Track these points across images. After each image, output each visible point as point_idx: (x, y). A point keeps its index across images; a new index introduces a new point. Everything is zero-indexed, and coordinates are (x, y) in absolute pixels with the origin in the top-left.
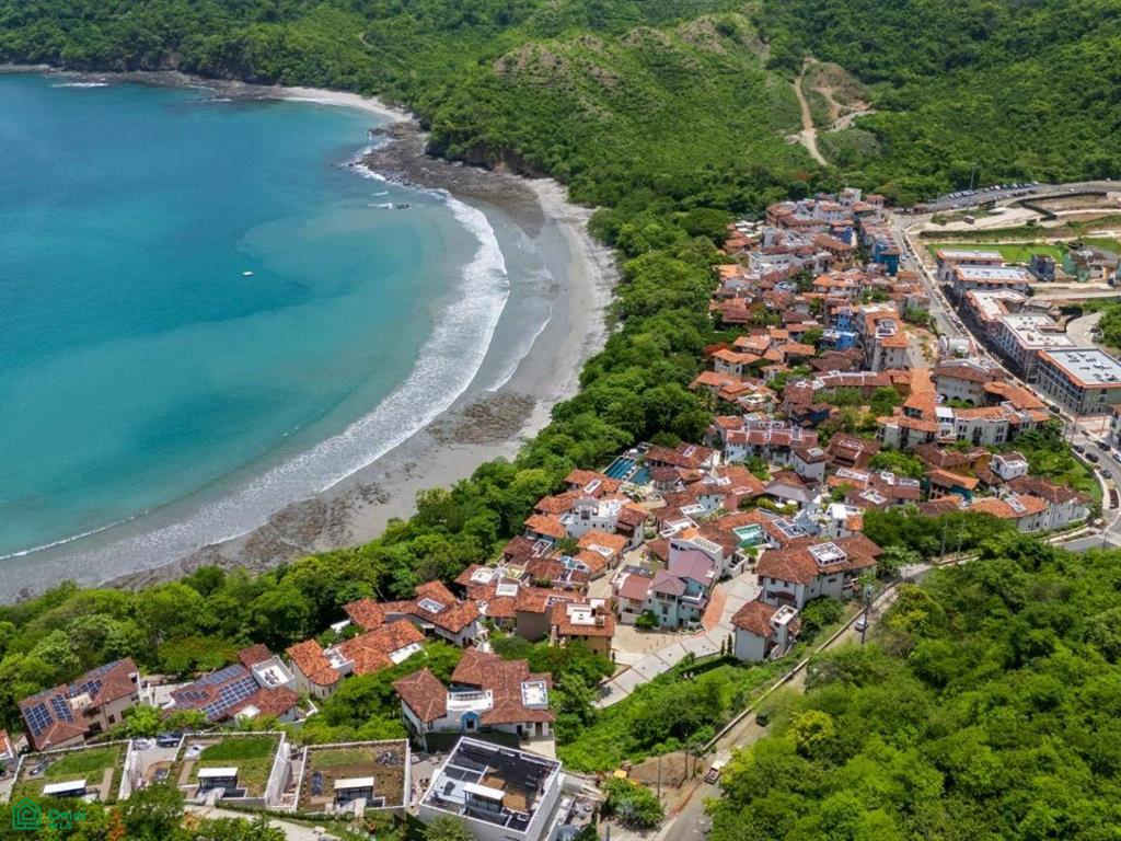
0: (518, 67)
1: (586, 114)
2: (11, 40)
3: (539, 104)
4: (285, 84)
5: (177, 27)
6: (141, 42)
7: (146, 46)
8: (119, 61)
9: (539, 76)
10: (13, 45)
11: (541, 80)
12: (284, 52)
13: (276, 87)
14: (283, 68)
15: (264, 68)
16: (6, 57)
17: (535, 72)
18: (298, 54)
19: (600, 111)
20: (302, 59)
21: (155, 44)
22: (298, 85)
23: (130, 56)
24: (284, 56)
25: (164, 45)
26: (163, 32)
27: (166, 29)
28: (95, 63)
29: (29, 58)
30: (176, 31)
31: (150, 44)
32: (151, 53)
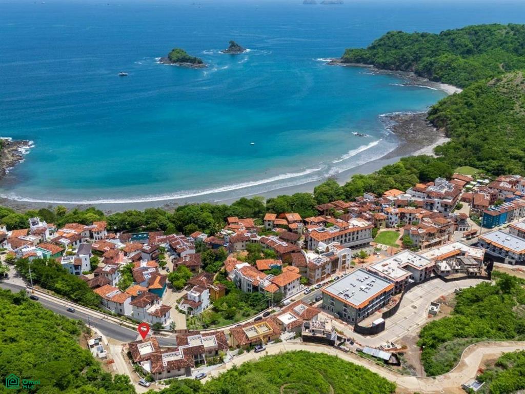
0: (501, 83)
1: (511, 112)
2: (366, 54)
3: (493, 103)
4: (443, 83)
5: (422, 53)
6: (404, 59)
7: (406, 61)
8: (393, 66)
9: (506, 88)
10: (365, 56)
11: (505, 90)
12: (450, 68)
13: (438, 83)
14: (445, 74)
15: (437, 74)
16: (361, 60)
17: (506, 86)
18: (454, 69)
19: (521, 111)
20: (453, 71)
21: (409, 60)
22: (447, 83)
23: (398, 64)
24: (449, 69)
25: (413, 61)
26: (415, 55)
27: (417, 54)
28: (385, 66)
29: (368, 62)
30: (420, 55)
31: (408, 59)
32: (406, 63)
